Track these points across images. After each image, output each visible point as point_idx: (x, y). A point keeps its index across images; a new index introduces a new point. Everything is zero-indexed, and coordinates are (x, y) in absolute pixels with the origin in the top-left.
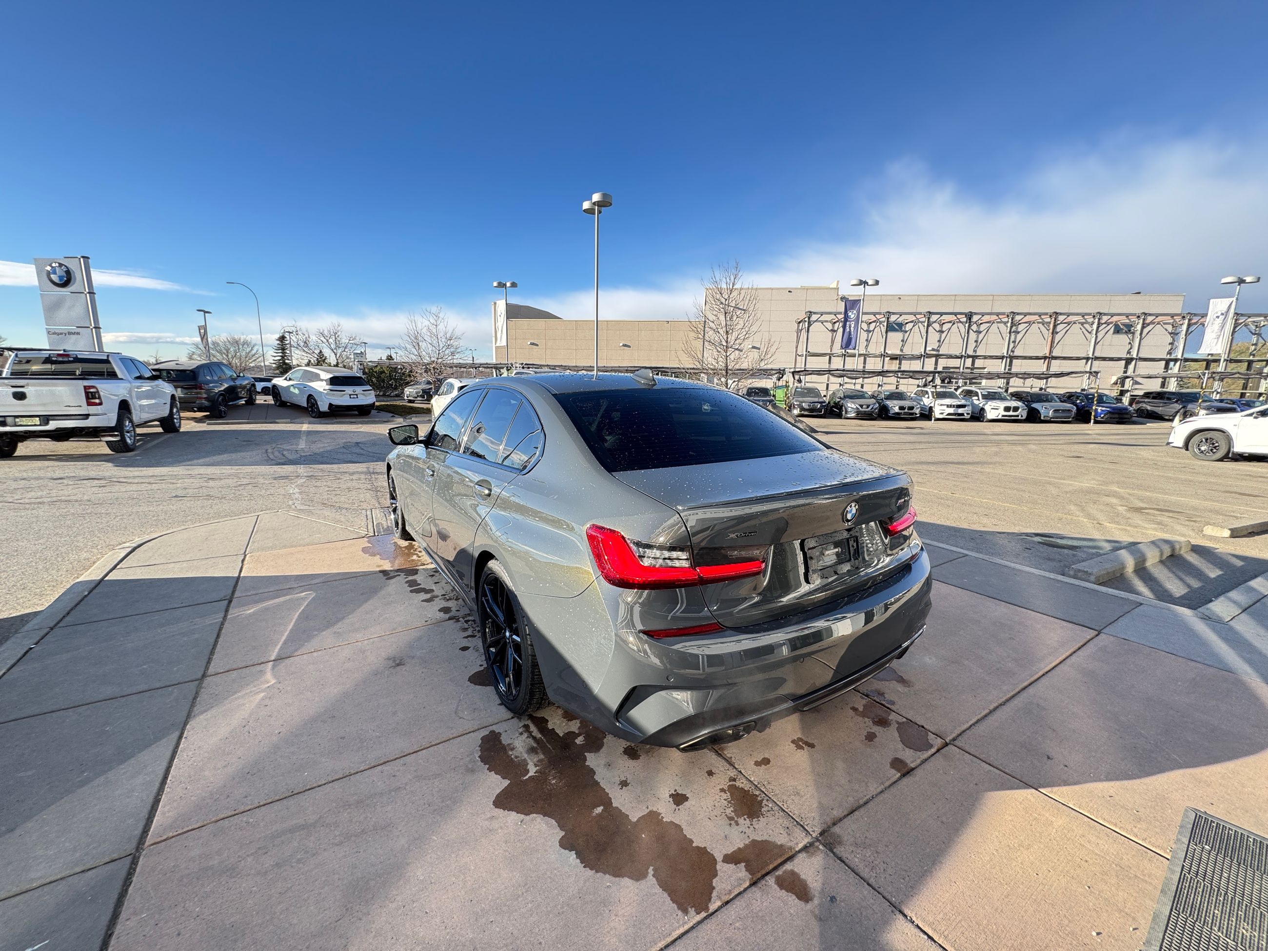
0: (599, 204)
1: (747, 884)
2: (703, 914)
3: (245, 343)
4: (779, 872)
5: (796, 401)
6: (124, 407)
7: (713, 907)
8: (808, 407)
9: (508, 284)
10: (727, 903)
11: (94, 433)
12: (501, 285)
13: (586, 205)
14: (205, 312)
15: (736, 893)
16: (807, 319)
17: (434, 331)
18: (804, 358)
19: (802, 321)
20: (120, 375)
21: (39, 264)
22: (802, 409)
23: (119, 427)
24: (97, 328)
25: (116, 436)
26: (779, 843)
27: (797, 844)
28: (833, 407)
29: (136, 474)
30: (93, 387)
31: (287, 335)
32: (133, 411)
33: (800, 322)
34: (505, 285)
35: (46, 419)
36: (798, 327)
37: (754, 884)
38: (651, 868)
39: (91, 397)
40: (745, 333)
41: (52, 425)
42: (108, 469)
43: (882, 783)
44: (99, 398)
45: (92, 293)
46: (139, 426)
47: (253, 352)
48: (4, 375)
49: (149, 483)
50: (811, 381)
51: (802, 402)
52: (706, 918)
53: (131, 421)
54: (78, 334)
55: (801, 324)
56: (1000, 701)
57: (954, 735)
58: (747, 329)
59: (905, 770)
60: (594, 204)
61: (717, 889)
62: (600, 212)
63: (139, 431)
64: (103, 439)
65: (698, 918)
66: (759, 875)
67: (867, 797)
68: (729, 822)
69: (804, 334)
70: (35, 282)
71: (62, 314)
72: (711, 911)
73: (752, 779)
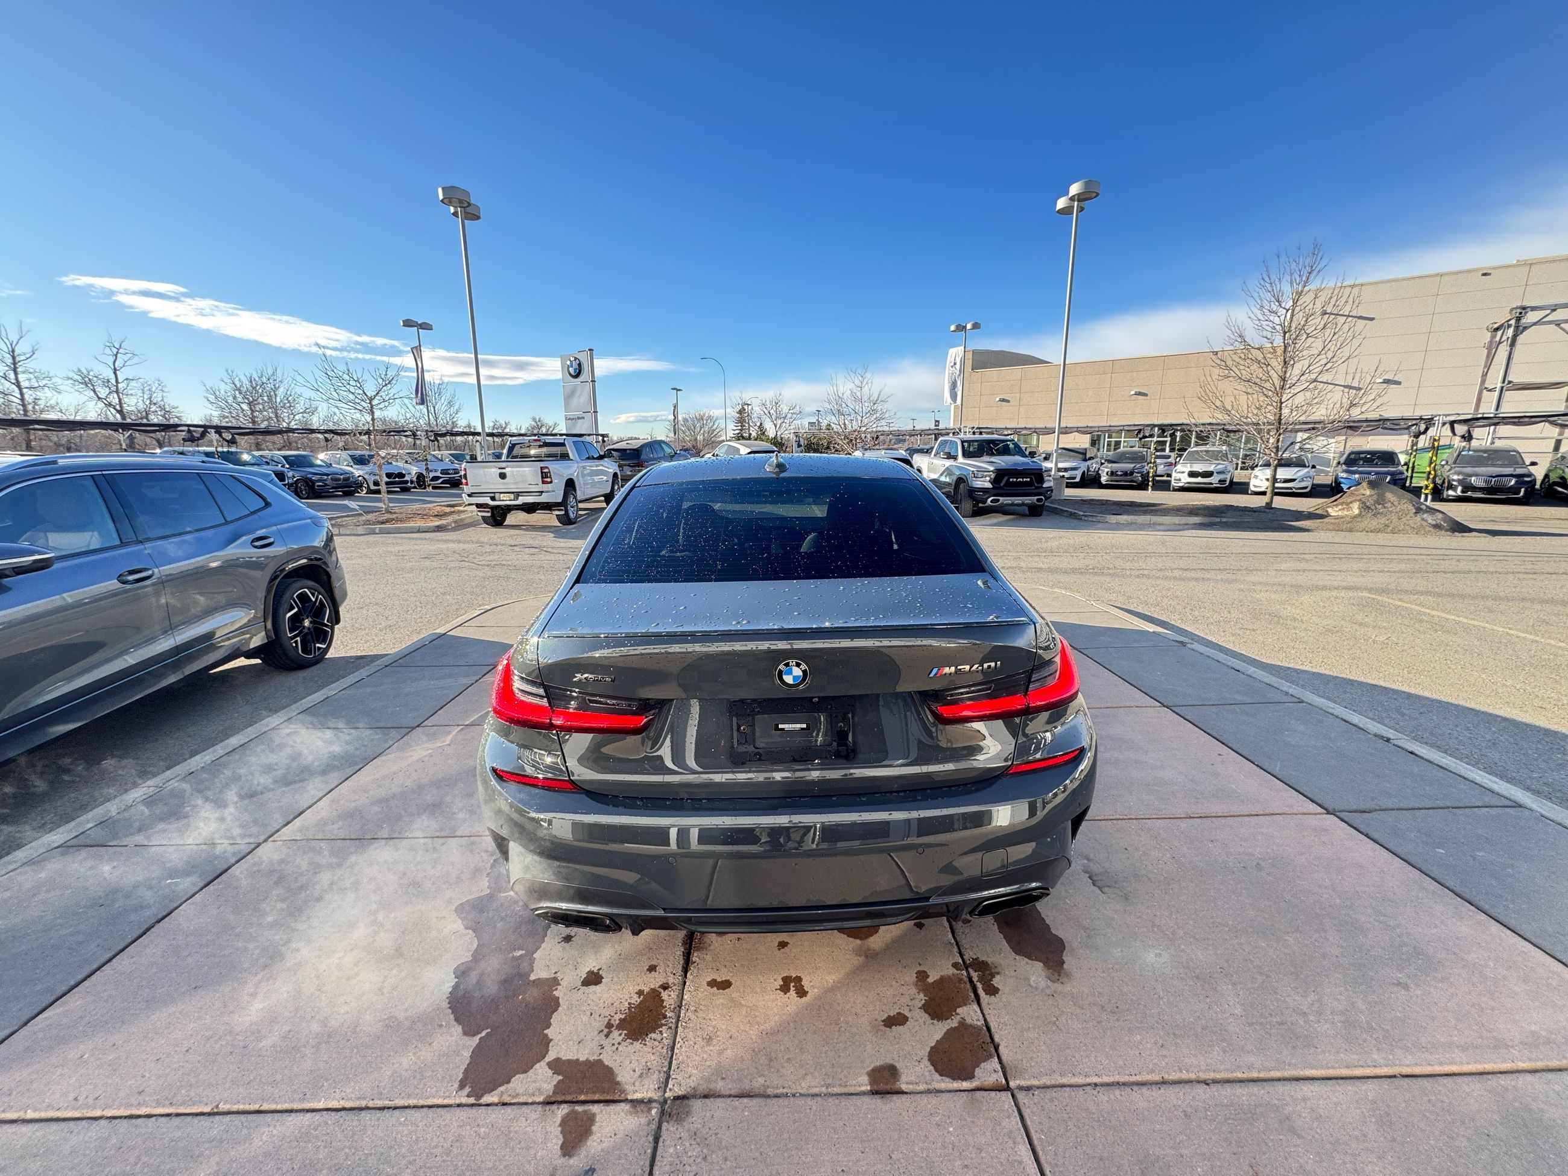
0: (1080, 198)
1: (541, 1099)
2: (472, 1100)
3: (710, 417)
4: (579, 1108)
5: (1458, 474)
6: (570, 484)
7: (487, 1099)
8: (1482, 484)
9: (969, 326)
10: (504, 1104)
11: (548, 507)
12: (961, 328)
13: (1061, 203)
14: (678, 390)
15: (521, 1100)
16: (1513, 322)
17: (858, 394)
18: (1497, 394)
19: (1502, 325)
20: (571, 457)
21: (563, 360)
22: (1467, 487)
23: (564, 504)
24: (595, 412)
25: (562, 510)
26: (619, 1079)
27: (635, 1092)
28: (1555, 484)
29: (562, 545)
30: (547, 468)
31: (746, 407)
32: (577, 488)
33: (1497, 329)
34: (965, 327)
35: (517, 495)
36: (1493, 337)
37: (548, 1103)
38: (489, 1030)
39: (545, 476)
40: (1324, 362)
41: (521, 500)
42: (548, 539)
43: (828, 1086)
44: (550, 477)
45: (593, 381)
46: (581, 502)
47: (715, 426)
48: (503, 459)
49: (563, 554)
50: (1507, 437)
51: (1471, 476)
52: (472, 1105)
53: (575, 497)
54: (583, 418)
55: (1499, 333)
56: (1203, 1076)
57: (1036, 1082)
58: (1330, 354)
59: (882, 1087)
60: (1072, 199)
61: (511, 1085)
62: (1081, 209)
63: (581, 505)
64: (554, 512)
65: (464, 1100)
66: (562, 1098)
67: (785, 1091)
68: (603, 1028)
69: (1503, 351)
70: (560, 376)
71: (575, 402)
72: (482, 1101)
73: (685, 997)
